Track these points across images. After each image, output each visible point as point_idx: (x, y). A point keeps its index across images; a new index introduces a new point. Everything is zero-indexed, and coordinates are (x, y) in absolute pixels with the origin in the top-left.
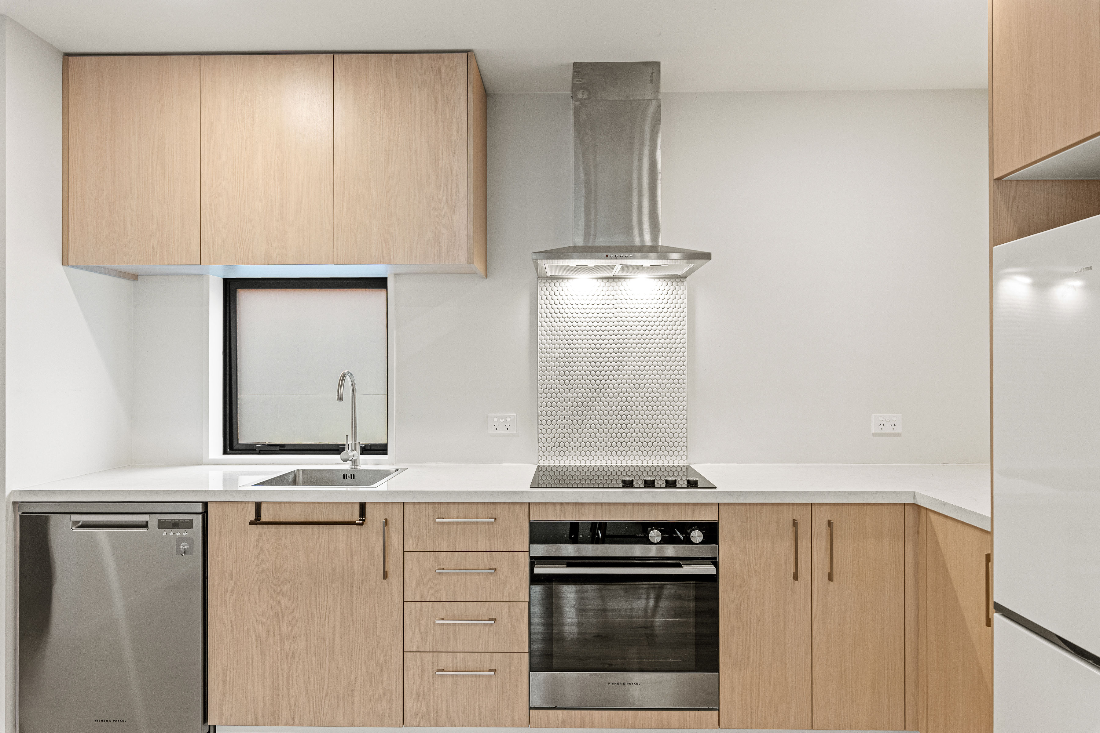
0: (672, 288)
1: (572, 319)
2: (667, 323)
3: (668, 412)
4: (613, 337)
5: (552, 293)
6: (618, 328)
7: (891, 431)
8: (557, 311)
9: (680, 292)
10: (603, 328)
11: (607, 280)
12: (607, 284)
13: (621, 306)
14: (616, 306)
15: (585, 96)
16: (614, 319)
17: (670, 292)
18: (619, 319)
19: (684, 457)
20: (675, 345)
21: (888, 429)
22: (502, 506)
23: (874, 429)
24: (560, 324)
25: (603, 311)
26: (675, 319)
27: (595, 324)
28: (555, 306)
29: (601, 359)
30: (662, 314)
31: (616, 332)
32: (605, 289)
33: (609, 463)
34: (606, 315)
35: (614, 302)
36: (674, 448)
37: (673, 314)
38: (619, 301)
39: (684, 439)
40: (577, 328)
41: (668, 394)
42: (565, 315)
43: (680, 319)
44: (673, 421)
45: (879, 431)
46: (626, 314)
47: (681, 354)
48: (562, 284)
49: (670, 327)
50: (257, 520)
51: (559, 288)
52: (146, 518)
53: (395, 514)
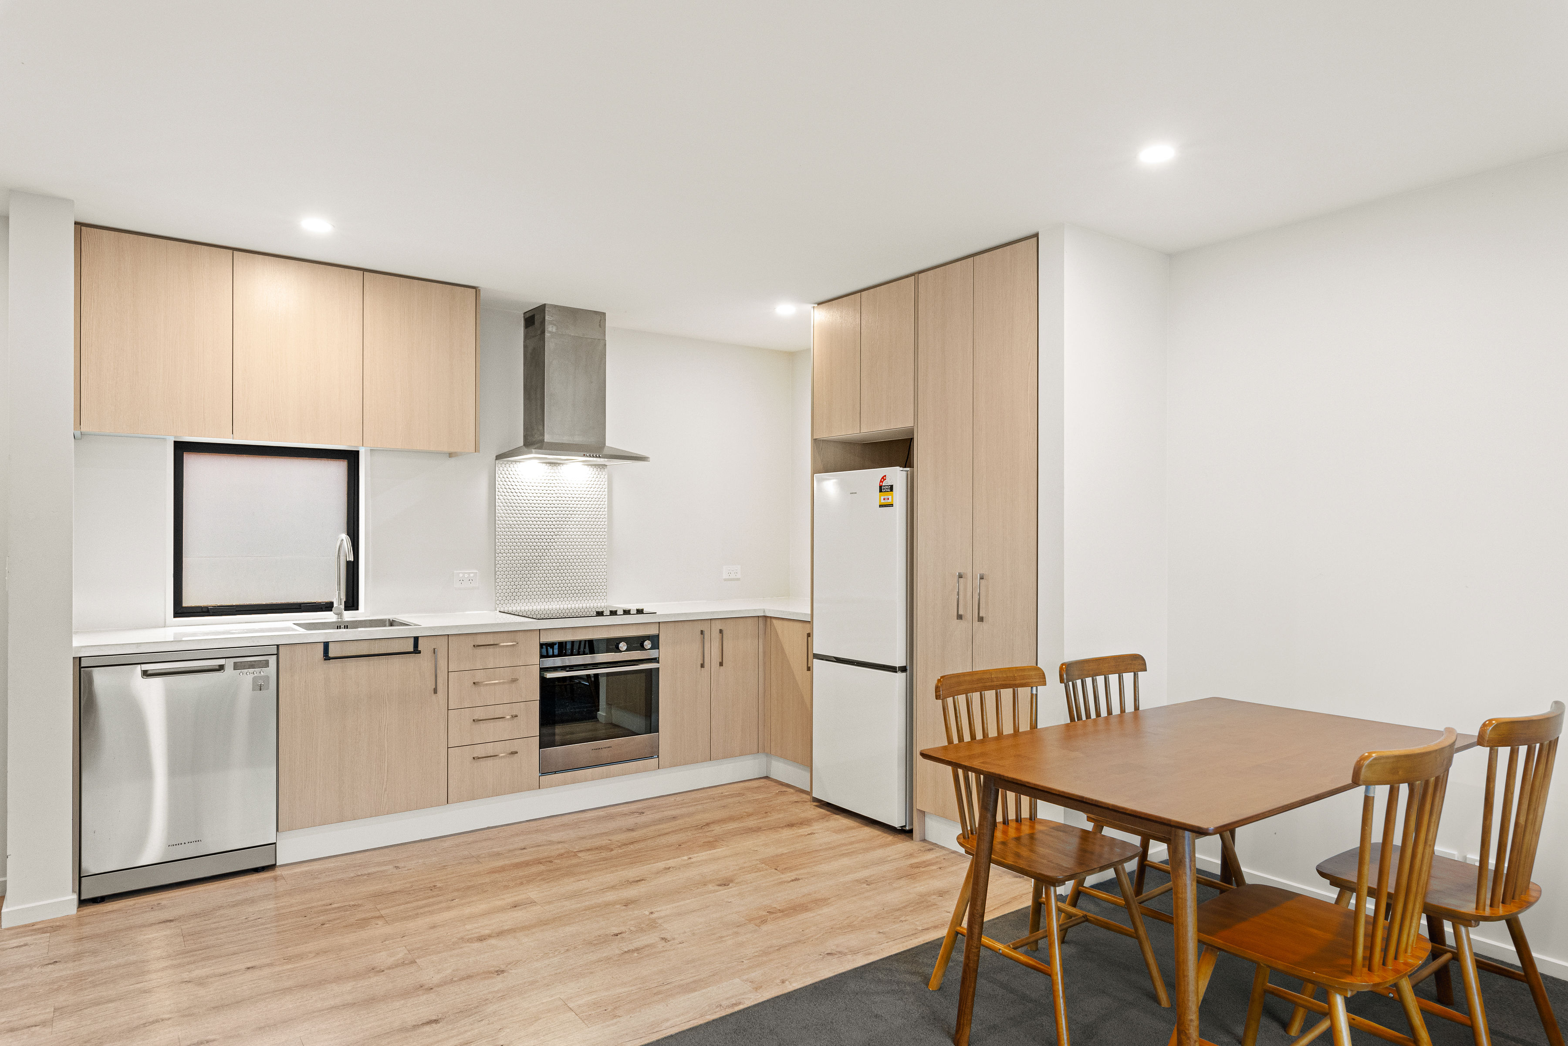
0: (597, 473)
1: (523, 494)
2: (593, 499)
3: (594, 567)
4: (554, 509)
5: (507, 473)
6: (558, 502)
7: (735, 577)
8: (511, 487)
9: (602, 476)
10: (547, 502)
11: (550, 465)
12: (550, 467)
13: (560, 485)
14: (556, 485)
15: (554, 330)
16: (554, 495)
17: (595, 476)
18: (558, 495)
19: (605, 601)
20: (599, 516)
21: (733, 576)
22: (521, 633)
23: (725, 576)
24: (513, 498)
25: (547, 488)
26: (599, 496)
27: (541, 498)
28: (509, 483)
29: (545, 526)
30: (590, 493)
31: (556, 505)
32: (549, 471)
33: (550, 607)
34: (549, 492)
35: (555, 481)
36: (597, 594)
37: (597, 493)
38: (558, 481)
39: (605, 587)
40: (527, 501)
41: (594, 553)
42: (517, 491)
43: (602, 496)
44: (597, 574)
45: (728, 577)
46: (564, 492)
47: (602, 523)
48: (515, 466)
49: (595, 503)
50: (327, 657)
51: (513, 469)
52: (221, 662)
53: (441, 645)
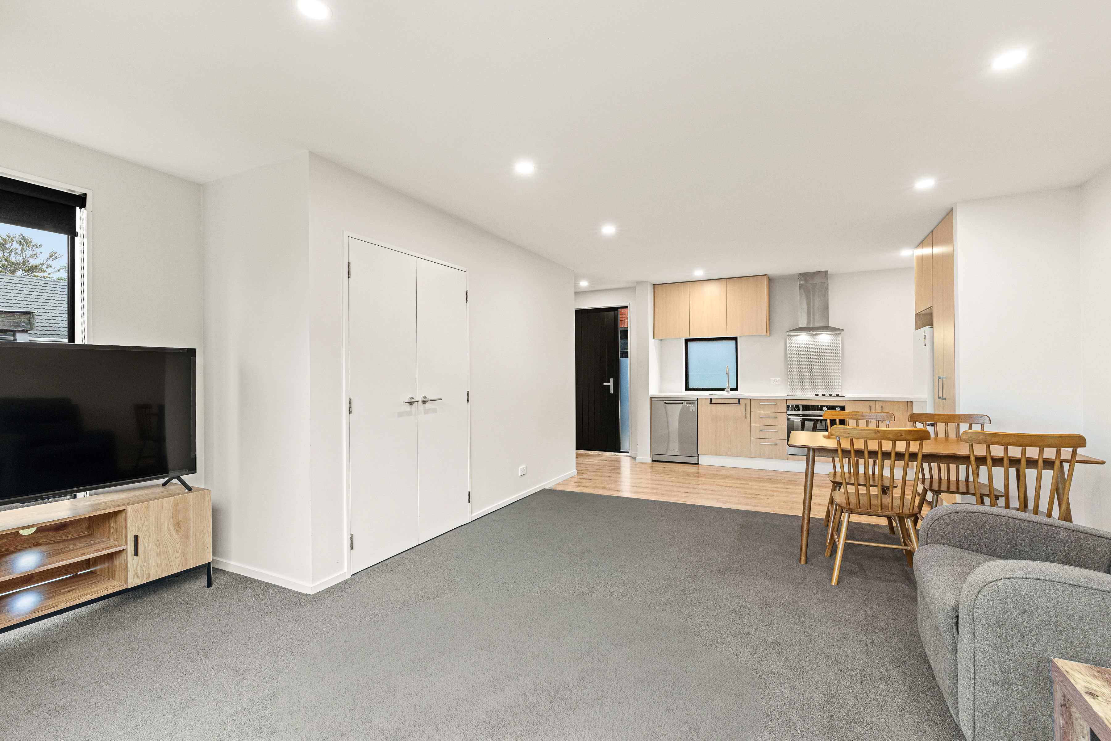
0: (835, 337)
1: (799, 348)
2: (834, 349)
4: (814, 353)
6: (816, 350)
8: (794, 346)
9: (838, 339)
10: (810, 351)
11: (811, 336)
14: (815, 343)
15: (803, 282)
17: (834, 339)
19: (836, 390)
20: (836, 356)
22: (778, 400)
24: (795, 350)
25: (810, 345)
27: (808, 349)
28: (793, 342)
29: (810, 361)
30: (832, 346)
37: (836, 346)
38: (816, 340)
40: (801, 351)
41: (834, 372)
43: (839, 347)
46: (819, 346)
47: (838, 359)
48: (796, 337)
50: (711, 403)
51: (795, 339)
52: (683, 402)
53: (748, 402)
